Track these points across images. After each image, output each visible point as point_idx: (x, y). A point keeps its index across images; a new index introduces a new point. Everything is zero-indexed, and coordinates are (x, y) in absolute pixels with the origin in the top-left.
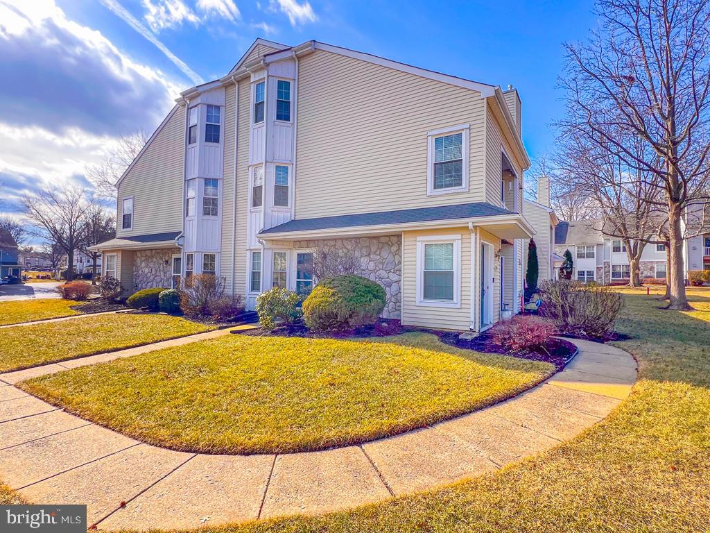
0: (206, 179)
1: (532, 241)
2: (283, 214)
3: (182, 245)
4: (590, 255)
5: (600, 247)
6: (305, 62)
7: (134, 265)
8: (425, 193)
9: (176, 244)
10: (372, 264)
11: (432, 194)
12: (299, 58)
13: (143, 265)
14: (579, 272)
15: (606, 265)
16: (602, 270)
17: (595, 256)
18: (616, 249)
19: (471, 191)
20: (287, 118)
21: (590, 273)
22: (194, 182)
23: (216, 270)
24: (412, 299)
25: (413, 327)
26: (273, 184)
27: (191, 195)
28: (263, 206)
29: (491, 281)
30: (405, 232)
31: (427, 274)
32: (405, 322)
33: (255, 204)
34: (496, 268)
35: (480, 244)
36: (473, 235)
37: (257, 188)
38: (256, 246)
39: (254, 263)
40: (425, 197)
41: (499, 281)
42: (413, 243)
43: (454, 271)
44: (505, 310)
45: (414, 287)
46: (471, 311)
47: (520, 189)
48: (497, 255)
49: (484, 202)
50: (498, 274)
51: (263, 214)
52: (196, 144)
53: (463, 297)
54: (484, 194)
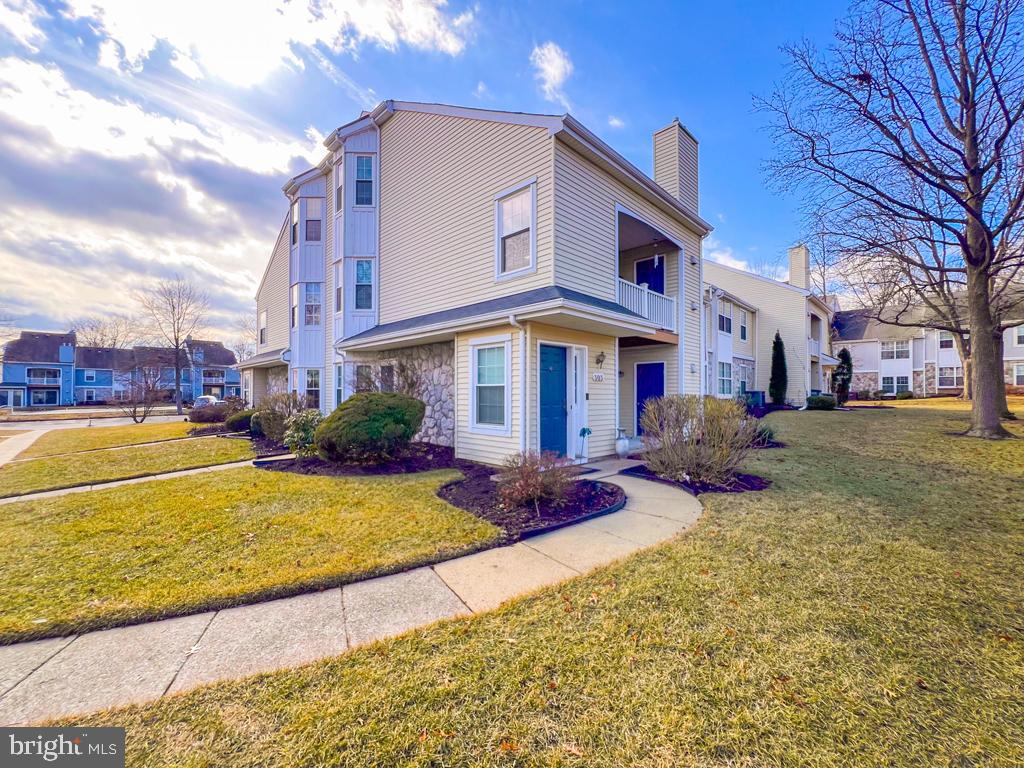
0: (307, 284)
1: (778, 337)
2: (366, 319)
3: (289, 361)
4: (902, 355)
5: (918, 343)
6: (386, 127)
7: (268, 384)
8: (491, 279)
9: (281, 360)
10: (443, 377)
11: (499, 280)
12: (380, 126)
13: (273, 383)
14: (884, 379)
15: (929, 368)
16: (923, 376)
17: (911, 356)
18: (946, 344)
19: (539, 271)
20: (369, 201)
21: (903, 380)
22: (296, 288)
23: (320, 389)
24: (465, 424)
25: (465, 461)
26: (353, 283)
27: (295, 303)
28: (342, 311)
29: (581, 397)
30: (458, 334)
31: (480, 389)
32: (459, 454)
33: (338, 309)
34: (599, 379)
35: (534, 345)
36: (522, 333)
37: (339, 290)
38: (340, 359)
39: (340, 379)
40: (492, 284)
41: (612, 397)
42: (465, 348)
43: (505, 384)
44: (619, 438)
45: (466, 408)
46: (520, 441)
47: (694, 264)
48: (599, 360)
49: (552, 285)
50: (607, 387)
51: (342, 321)
52: (297, 244)
53: (514, 422)
54: (552, 274)
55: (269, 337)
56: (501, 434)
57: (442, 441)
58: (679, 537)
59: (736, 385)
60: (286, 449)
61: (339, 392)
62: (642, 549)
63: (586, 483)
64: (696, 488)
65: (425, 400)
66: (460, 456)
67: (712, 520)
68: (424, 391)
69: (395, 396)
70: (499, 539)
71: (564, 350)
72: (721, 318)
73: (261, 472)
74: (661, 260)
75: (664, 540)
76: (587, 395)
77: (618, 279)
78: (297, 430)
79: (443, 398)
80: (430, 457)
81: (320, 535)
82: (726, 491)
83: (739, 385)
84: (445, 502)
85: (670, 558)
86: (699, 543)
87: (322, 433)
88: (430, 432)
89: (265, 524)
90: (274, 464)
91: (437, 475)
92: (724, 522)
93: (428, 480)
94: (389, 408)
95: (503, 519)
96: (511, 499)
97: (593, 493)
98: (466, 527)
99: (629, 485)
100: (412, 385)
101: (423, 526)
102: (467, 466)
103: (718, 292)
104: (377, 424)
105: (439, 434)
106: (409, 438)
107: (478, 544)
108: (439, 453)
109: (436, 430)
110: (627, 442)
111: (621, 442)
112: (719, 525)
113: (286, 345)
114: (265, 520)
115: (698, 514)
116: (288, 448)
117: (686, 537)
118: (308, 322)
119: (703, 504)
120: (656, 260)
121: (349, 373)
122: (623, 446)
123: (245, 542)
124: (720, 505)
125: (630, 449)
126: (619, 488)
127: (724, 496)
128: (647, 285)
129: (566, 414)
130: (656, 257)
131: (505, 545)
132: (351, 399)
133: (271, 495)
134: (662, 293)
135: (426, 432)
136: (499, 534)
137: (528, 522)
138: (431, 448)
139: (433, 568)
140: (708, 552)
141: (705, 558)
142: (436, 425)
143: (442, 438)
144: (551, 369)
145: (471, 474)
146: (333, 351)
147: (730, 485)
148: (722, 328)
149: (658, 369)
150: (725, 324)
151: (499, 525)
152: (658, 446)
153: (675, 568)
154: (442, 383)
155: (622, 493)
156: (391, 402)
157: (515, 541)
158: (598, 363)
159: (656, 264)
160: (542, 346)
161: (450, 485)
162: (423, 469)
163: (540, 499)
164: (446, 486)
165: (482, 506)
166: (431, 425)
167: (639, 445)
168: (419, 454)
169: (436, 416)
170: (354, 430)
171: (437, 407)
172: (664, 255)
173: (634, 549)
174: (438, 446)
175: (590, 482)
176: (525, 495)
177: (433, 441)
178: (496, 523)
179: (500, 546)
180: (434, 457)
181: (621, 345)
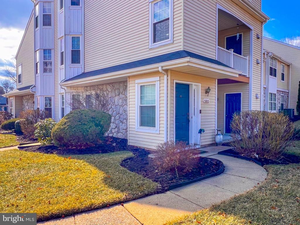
0: (44, 50)
2: (78, 69)
3: (35, 92)
7: (23, 105)
8: (147, 47)
9: (31, 91)
10: (121, 101)
11: (152, 47)
13: (26, 104)
19: (175, 42)
20: (78, 4)
22: (38, 52)
23: (52, 107)
24: (134, 126)
25: (133, 146)
26: (70, 49)
27: (38, 60)
28: (64, 65)
29: (197, 112)
30: (129, 77)
31: (142, 108)
32: (130, 143)
33: (62, 64)
34: (207, 102)
35: (172, 83)
36: (165, 76)
37: (62, 53)
38: (63, 91)
39: (63, 102)
40: (148, 50)
41: (214, 112)
42: (133, 85)
43: (156, 105)
44: (217, 134)
45: (134, 118)
46: (164, 136)
47: (259, 38)
48: (207, 91)
49: (182, 50)
50: (211, 106)
51: (64, 70)
52: (38, 28)
53: (161, 126)
54: (182, 44)
55: (23, 79)
56: (154, 132)
57: (120, 136)
58: (256, 189)
59: (278, 106)
60: (35, 140)
61: (63, 109)
62: (237, 195)
63: (201, 159)
64: (262, 162)
65: (110, 113)
66: (131, 144)
67: (274, 180)
68: (110, 109)
69: (95, 111)
70: (157, 189)
71: (188, 86)
72: (271, 68)
73: (23, 152)
74: (240, 36)
75: (248, 190)
76: (200, 111)
77: (217, 47)
78: (41, 130)
79: (121, 112)
80: (114, 144)
81: (59, 187)
82: (279, 163)
83: (280, 105)
84: (125, 169)
85: (253, 200)
86: (268, 192)
87: (56, 131)
88: (113, 131)
89: (29, 181)
90: (29, 148)
91: (119, 154)
92: (280, 180)
93: (114, 157)
94: (92, 118)
95: (158, 178)
96: (162, 168)
97: (206, 164)
98: (139, 183)
99: (225, 160)
100: (104, 105)
101: (115, 182)
102: (135, 149)
103: (270, 54)
104: (86, 127)
105: (118, 132)
106: (103, 134)
107: (146, 192)
108: (119, 142)
109: (116, 130)
110: (222, 136)
111: (218, 136)
112: (278, 182)
113: (33, 83)
114: (29, 178)
115: (265, 176)
116: (37, 139)
117: (260, 189)
118: (45, 70)
119: (267, 171)
120: (238, 36)
121: (68, 99)
122: (220, 138)
123: (19, 191)
124: (277, 171)
125: (223, 140)
126: (220, 162)
127: (278, 166)
128: (233, 50)
129: (189, 121)
130: (238, 35)
131: (161, 192)
132: (71, 113)
133: (30, 165)
134: (241, 54)
135: (111, 131)
136: (157, 187)
137: (172, 180)
138: (115, 139)
139: (123, 205)
140: (274, 197)
141: (273, 200)
142: (116, 127)
143: (119, 134)
144: (181, 96)
145: (137, 154)
146: (60, 86)
147: (281, 160)
148: (271, 74)
149: (238, 96)
150: (273, 72)
151: (157, 182)
152: (240, 139)
153: (257, 206)
154: (120, 104)
155: (222, 164)
156: (93, 114)
157: (166, 191)
158: (206, 93)
159: (238, 38)
160: (176, 83)
161: (127, 160)
162: (111, 151)
163: (178, 167)
164: (124, 161)
165: (145, 171)
166: (114, 127)
167: (229, 138)
168: (108, 143)
169: (117, 122)
170: (73, 130)
171: (117, 117)
172: (242, 33)
173: (232, 195)
174: (118, 139)
175: (203, 158)
176: (170, 165)
177: (115, 135)
178: (155, 181)
179: (158, 193)
180: (116, 144)
181: (218, 84)
